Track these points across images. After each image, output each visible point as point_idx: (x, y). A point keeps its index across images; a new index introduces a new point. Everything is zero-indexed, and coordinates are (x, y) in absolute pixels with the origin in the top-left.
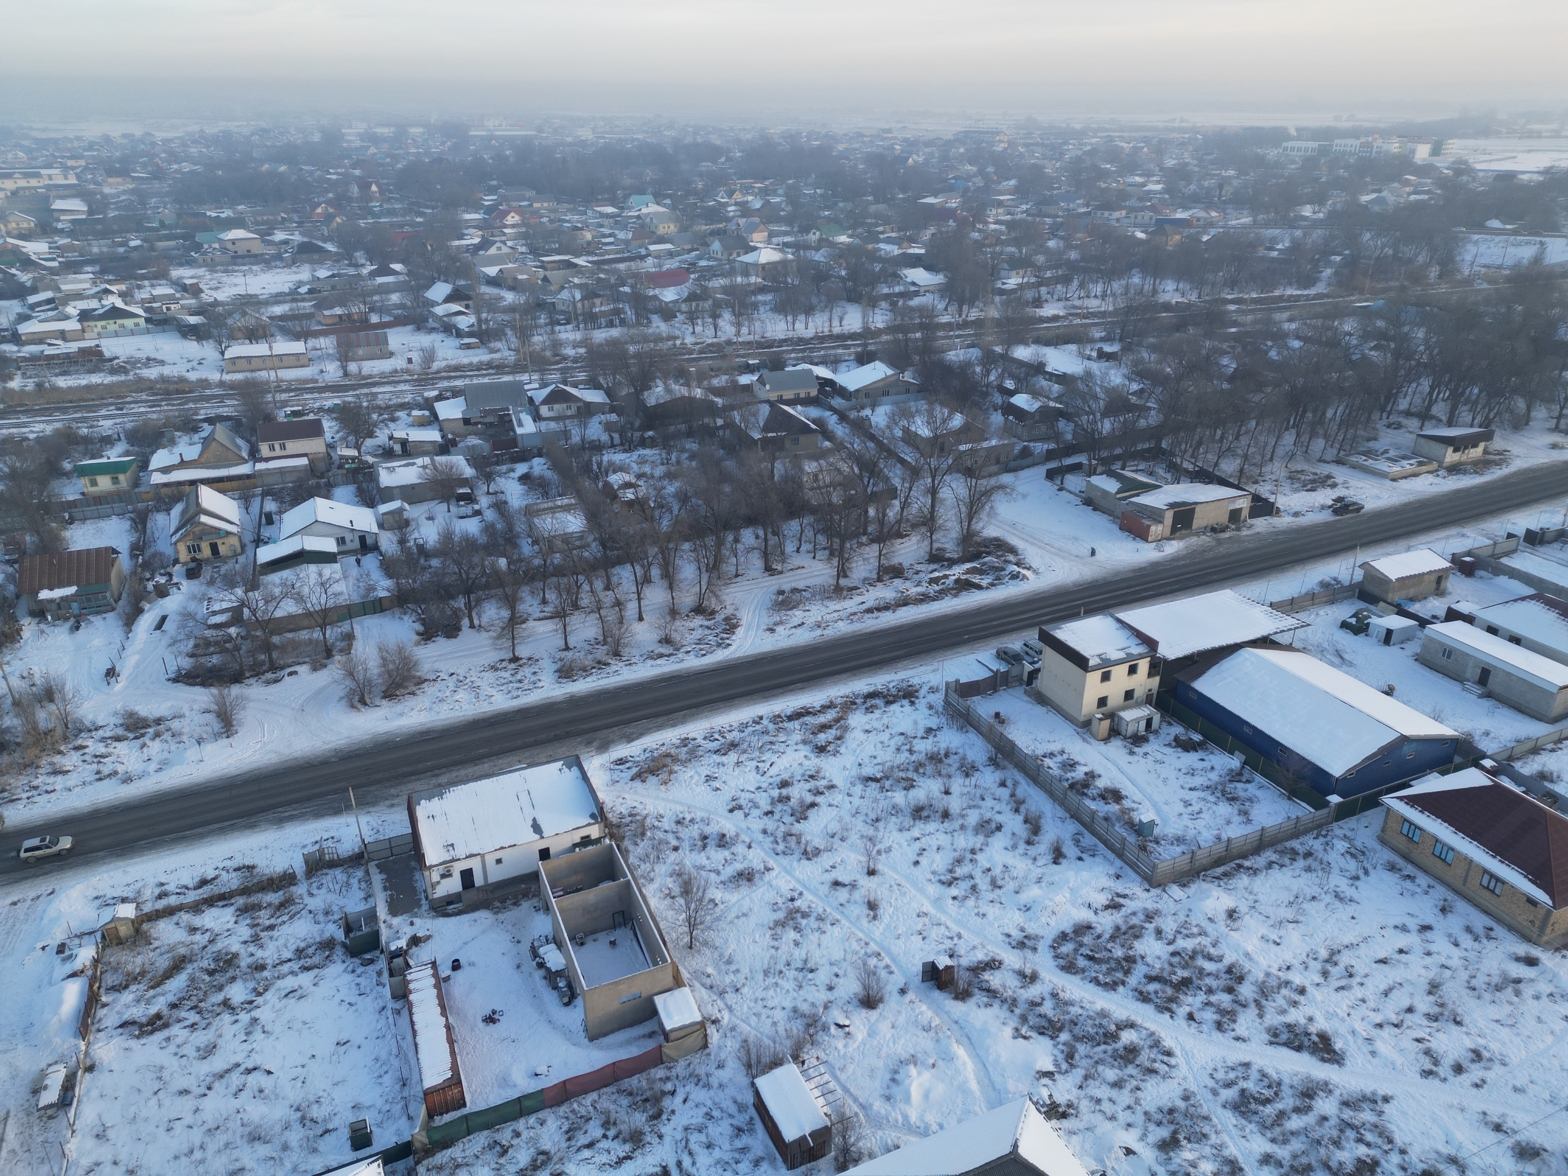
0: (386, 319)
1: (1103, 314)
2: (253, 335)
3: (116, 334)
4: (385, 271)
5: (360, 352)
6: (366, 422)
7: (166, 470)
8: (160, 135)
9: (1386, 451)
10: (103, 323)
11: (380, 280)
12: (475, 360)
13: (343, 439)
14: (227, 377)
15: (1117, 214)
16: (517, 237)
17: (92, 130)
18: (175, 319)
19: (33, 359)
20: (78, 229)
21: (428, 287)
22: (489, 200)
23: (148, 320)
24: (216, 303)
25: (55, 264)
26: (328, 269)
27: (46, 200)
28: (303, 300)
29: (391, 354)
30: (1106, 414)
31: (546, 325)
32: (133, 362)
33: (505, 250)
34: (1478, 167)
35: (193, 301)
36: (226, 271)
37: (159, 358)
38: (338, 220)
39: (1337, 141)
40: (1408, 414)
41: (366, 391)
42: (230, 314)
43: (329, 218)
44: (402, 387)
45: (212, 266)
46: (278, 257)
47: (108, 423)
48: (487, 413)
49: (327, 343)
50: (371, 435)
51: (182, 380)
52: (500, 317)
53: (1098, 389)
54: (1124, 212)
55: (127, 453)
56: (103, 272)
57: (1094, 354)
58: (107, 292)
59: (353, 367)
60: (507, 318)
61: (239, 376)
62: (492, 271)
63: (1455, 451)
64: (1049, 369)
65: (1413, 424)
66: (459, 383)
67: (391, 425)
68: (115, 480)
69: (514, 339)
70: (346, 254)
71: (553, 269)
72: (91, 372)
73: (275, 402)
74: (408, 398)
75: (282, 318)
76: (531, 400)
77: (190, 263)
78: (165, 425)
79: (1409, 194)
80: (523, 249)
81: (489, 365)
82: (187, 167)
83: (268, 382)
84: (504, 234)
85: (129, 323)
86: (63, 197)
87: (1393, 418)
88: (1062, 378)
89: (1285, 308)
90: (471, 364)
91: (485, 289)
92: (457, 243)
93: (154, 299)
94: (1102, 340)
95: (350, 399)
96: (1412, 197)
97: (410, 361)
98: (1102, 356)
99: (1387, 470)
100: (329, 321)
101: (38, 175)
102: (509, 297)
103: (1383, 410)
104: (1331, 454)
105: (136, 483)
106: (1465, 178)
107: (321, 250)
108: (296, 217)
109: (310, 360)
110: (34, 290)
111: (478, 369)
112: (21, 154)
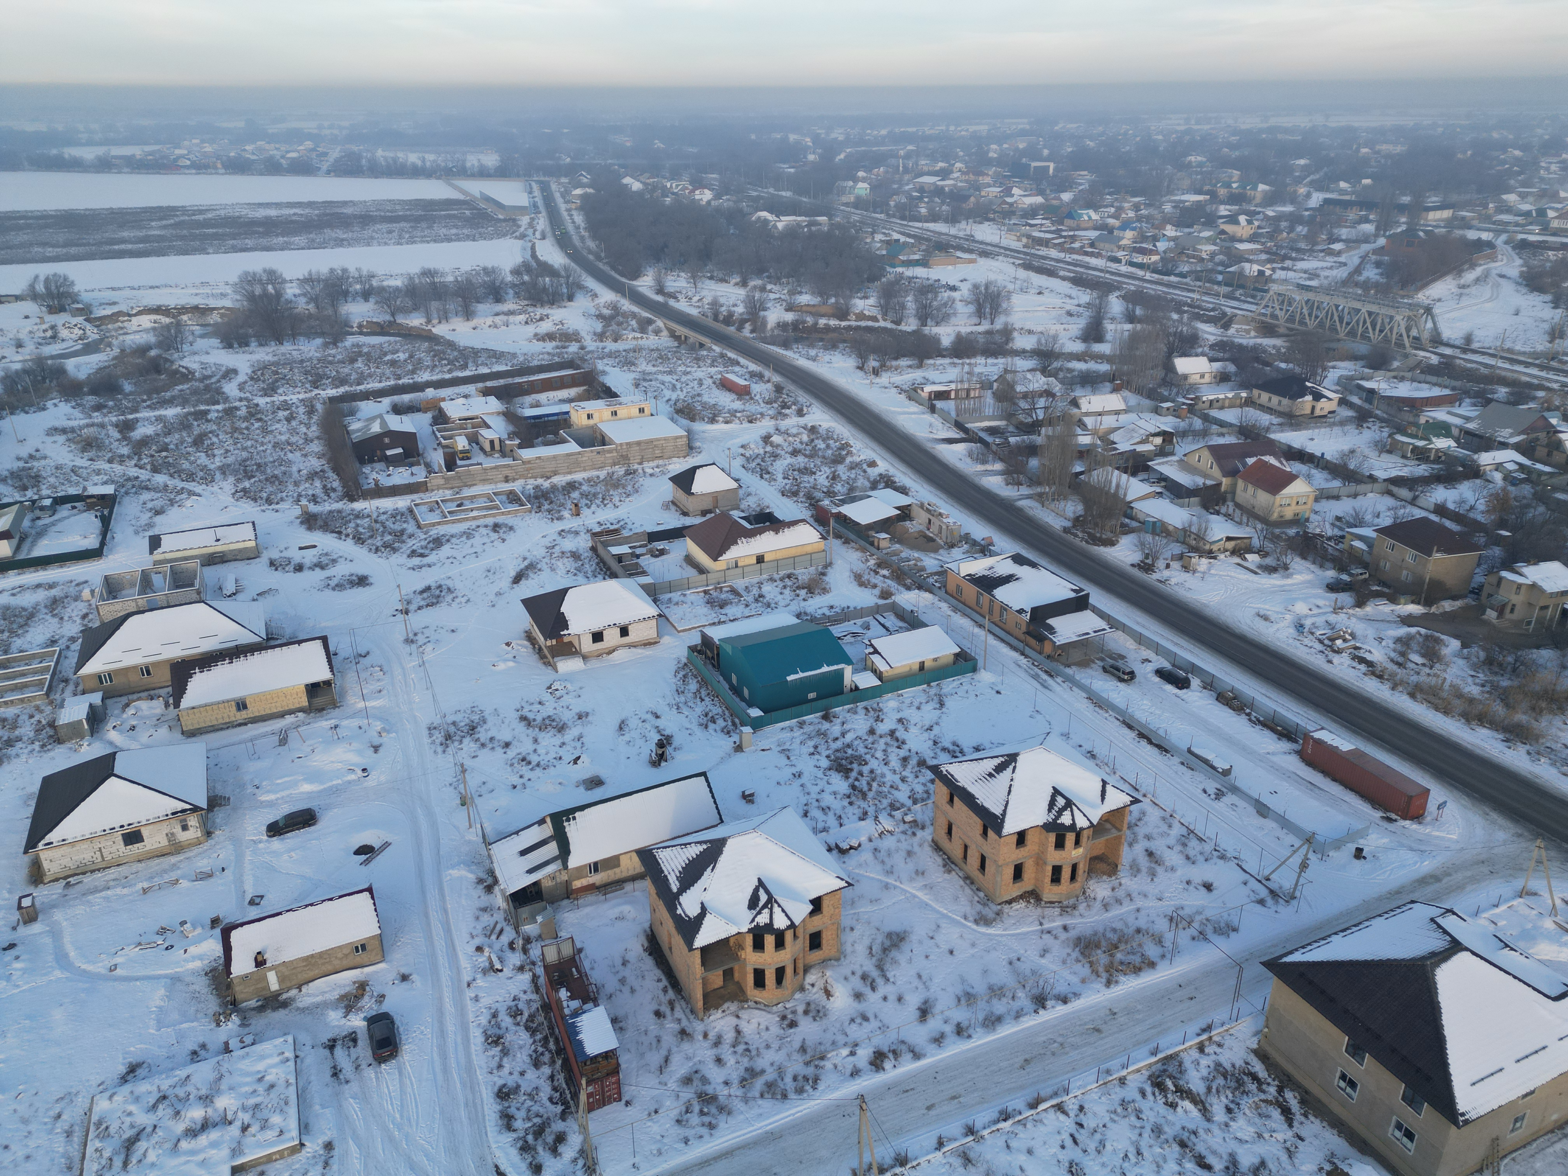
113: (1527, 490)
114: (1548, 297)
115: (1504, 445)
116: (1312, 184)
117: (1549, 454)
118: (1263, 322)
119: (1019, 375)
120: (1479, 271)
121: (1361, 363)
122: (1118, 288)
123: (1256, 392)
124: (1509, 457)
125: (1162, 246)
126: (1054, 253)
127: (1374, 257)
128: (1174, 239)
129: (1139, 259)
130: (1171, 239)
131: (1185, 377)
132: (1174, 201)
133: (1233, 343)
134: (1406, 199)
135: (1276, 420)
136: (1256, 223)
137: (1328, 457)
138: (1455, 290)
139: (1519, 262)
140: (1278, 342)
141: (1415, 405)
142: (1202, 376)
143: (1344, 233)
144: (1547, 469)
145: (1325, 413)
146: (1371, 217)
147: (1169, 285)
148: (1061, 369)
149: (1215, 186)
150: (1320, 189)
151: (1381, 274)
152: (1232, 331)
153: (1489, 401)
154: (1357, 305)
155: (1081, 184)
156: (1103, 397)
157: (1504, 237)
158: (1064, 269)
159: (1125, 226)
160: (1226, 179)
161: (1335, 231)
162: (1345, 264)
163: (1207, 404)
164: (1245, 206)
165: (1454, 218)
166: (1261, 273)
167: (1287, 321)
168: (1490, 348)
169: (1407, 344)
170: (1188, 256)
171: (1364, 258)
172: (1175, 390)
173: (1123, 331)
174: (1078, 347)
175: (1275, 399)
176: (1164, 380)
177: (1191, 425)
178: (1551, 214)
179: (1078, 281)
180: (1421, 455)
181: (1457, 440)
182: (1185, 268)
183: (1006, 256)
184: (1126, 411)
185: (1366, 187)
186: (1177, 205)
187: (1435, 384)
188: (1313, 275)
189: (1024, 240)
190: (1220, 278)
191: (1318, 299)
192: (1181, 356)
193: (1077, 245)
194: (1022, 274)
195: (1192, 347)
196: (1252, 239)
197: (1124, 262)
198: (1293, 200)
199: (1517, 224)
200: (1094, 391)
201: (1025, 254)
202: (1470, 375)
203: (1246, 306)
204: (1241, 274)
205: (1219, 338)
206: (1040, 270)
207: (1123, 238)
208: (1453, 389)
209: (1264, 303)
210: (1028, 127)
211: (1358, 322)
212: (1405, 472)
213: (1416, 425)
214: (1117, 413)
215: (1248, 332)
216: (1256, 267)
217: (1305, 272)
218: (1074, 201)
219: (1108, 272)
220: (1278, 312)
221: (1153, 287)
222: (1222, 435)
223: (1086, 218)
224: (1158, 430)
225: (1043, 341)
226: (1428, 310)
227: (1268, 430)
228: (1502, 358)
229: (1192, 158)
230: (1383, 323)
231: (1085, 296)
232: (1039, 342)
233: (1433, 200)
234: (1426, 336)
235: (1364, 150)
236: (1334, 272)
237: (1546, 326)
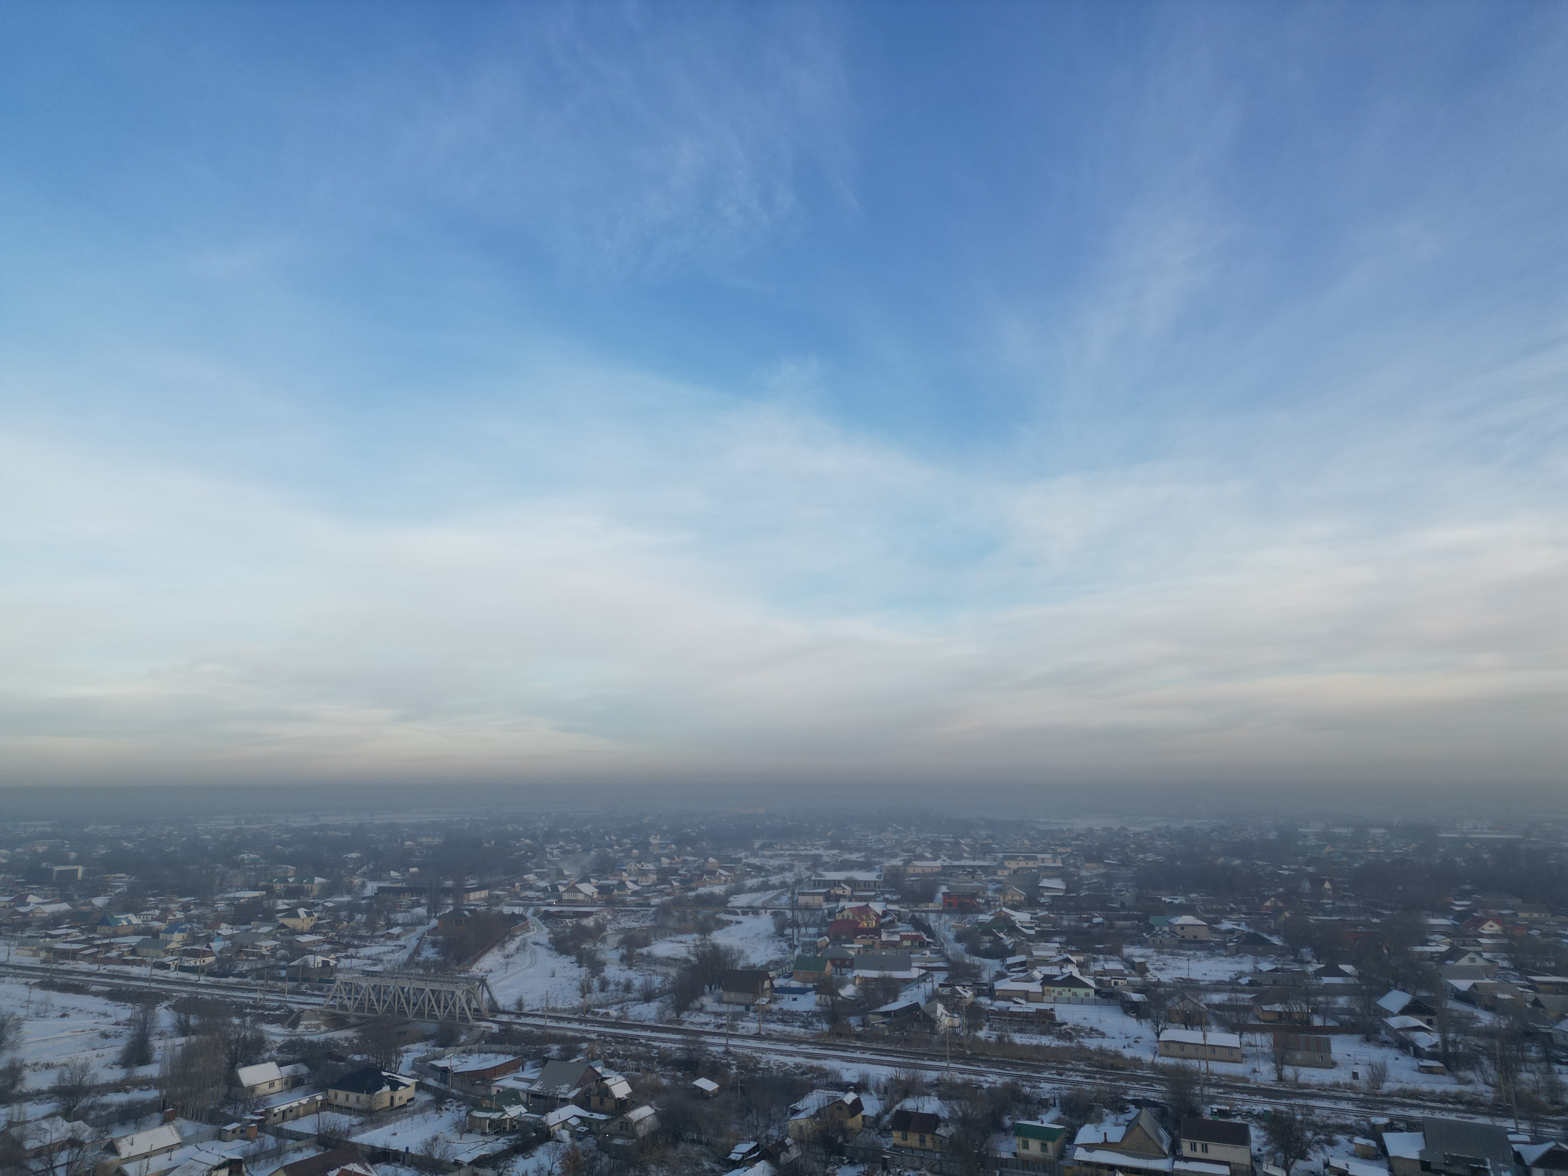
0: (1331, 1023)
2: (1190, 1020)
3: (1069, 1001)
4: (1332, 970)
5: (1299, 1056)
6: (1298, 1139)
7: (1090, 1147)
8: (1133, 829)
10: (1060, 989)
11: (1326, 980)
12: (1439, 1089)
13: (1271, 1154)
14: (1159, 1060)
16: (1495, 949)
17: (1080, 824)
18: (1120, 994)
19: (1001, 1013)
20: (1058, 904)
21: (1382, 994)
22: (1460, 905)
23: (1097, 992)
24: (1159, 984)
25: (1032, 932)
26: (1272, 963)
27: (1036, 878)
28: (1242, 992)
29: (1333, 1065)
31: (1540, 1060)
32: (1078, 1031)
33: (1480, 962)
35: (1139, 979)
36: (1171, 954)
37: (1101, 1030)
38: (1287, 914)
41: (1301, 1102)
42: (1170, 996)
43: (1276, 912)
44: (1343, 1105)
45: (1160, 948)
46: (1223, 945)
47: (1047, 1086)
48: (1454, 1161)
49: (1263, 1041)
50: (1303, 1156)
51: (1117, 1055)
52: (1473, 1040)
55: (1058, 1121)
56: (1067, 943)
58: (1068, 961)
59: (1289, 1072)
60: (1482, 1043)
61: (1170, 1061)
62: (1463, 985)
66: (1416, 1113)
67: (1328, 1149)
68: (1044, 1147)
69: (1491, 1071)
70: (1293, 948)
71: (1547, 992)
72: (1042, 1033)
73: (1202, 1095)
74: (1350, 1120)
75: (1218, 1007)
76: (1518, 1156)
77: (1141, 943)
78: (1095, 1100)
80: (1505, 964)
81: (1458, 1099)
82: (1150, 857)
83: (1198, 1072)
84: (1480, 944)
85: (1081, 992)
86: (1049, 877)
90: (1432, 1093)
91: (1453, 1005)
92: (1419, 949)
93: (1105, 973)
95: (1282, 1108)
97: (1355, 1075)
100: (1267, 1017)
101: (1035, 859)
102: (1486, 1018)
105: (1061, 1154)
107: (1266, 942)
108: (1244, 908)
109: (1244, 1056)
110: (1013, 953)
111: (1442, 1101)
112: (1026, 842)
113: (591, 1141)
114: (573, 958)
115: (565, 1102)
116: (364, 874)
117: (602, 1102)
118: (332, 1014)
119: (30, 1126)
120: (518, 940)
121: (431, 1043)
122: (167, 998)
123: (332, 1092)
124: (569, 1113)
125: (216, 946)
126: (83, 966)
127: (429, 937)
128: (230, 938)
129: (191, 962)
130: (226, 938)
131: (252, 1089)
132: (228, 899)
133: (302, 1041)
134: (449, 883)
135: (355, 1120)
136: (316, 915)
137: (412, 1151)
138: (502, 960)
139: (546, 930)
140: (350, 1033)
141: (485, 1076)
142: (272, 1084)
143: (400, 917)
144: (603, 1117)
145: (404, 1101)
146: (423, 901)
147: (228, 987)
148: (92, 1107)
149: (272, 881)
150: (373, 879)
151: (438, 953)
152: (301, 1029)
153: (546, 1060)
154: (421, 985)
155: (117, 887)
156: (151, 1132)
157: (531, 910)
158: (97, 983)
159: (173, 928)
160: (282, 874)
161: (392, 916)
162: (405, 947)
163: (280, 1116)
164: (303, 899)
165: (491, 897)
166: (326, 964)
167: (356, 1010)
168: (538, 1010)
169: (470, 1017)
170: (247, 954)
171: (421, 939)
172: (241, 1107)
173: (174, 1047)
174: (118, 1074)
175: (353, 1096)
176: (227, 1097)
177: (262, 1145)
178: (562, 889)
179: (116, 995)
180: (498, 1128)
181: (526, 1105)
182: (246, 967)
183: (16, 976)
184: (180, 1145)
185: (413, 874)
186: (231, 902)
187: (499, 1053)
188: (377, 960)
189: (43, 954)
190: (283, 973)
191: (384, 983)
192: (245, 1066)
193: (114, 954)
194: (39, 995)
195: (258, 1053)
196: (313, 931)
197: (173, 967)
198: (350, 891)
199: (539, 899)
200: (138, 1128)
201: (44, 970)
202: (526, 1038)
203: (313, 1000)
204: (305, 967)
205: (287, 1039)
206: (64, 988)
207: (171, 941)
208: (515, 1054)
209: (331, 994)
210: (49, 829)
211: (423, 1000)
212: (486, 1150)
213: (489, 1097)
214: (169, 1149)
215: (317, 1027)
216: (320, 959)
217: (369, 958)
218: (110, 905)
219: (154, 980)
220: (346, 1002)
221: (209, 991)
222: (300, 1150)
223: (125, 923)
224: (223, 1160)
225: (67, 1075)
226: (483, 982)
227: (348, 1133)
228: (549, 1017)
229: (245, 856)
230: (446, 999)
231: (125, 1012)
232: (61, 1077)
233: (471, 882)
234: (484, 1006)
235: (408, 843)
236: (396, 956)
237: (576, 984)
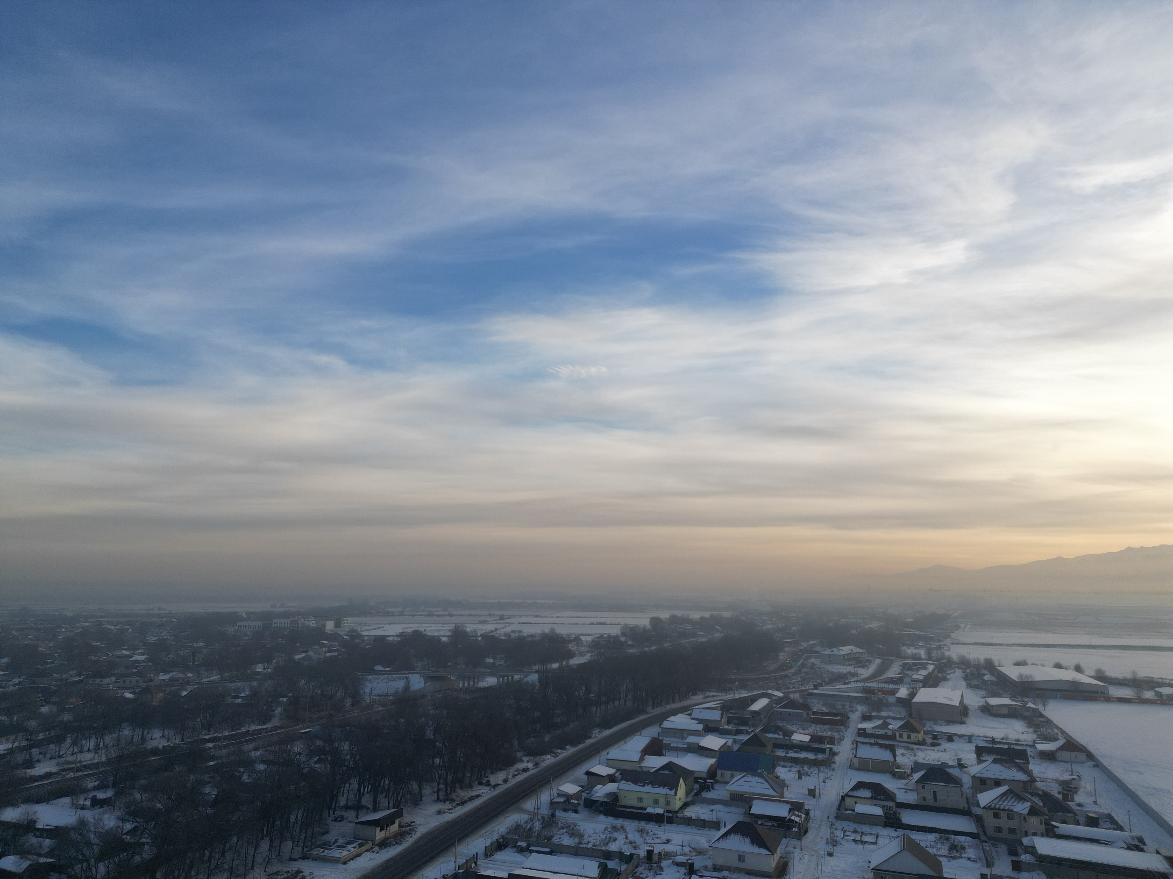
1: (96, 765)
9: (336, 841)
15: (107, 681)
30: (99, 859)
34: (364, 633)
39: (274, 621)
40: (347, 808)
53: (92, 836)
54: (113, 679)
57: (88, 803)
63: (381, 830)
64: (39, 825)
65: (351, 814)
79: (326, 653)
87: (338, 813)
88: (55, 832)
89: (250, 740)
94: (96, 788)
96: (328, 654)
98: (96, 803)
99: (339, 856)
103: (330, 808)
104: (298, 852)
106: (357, 641)
